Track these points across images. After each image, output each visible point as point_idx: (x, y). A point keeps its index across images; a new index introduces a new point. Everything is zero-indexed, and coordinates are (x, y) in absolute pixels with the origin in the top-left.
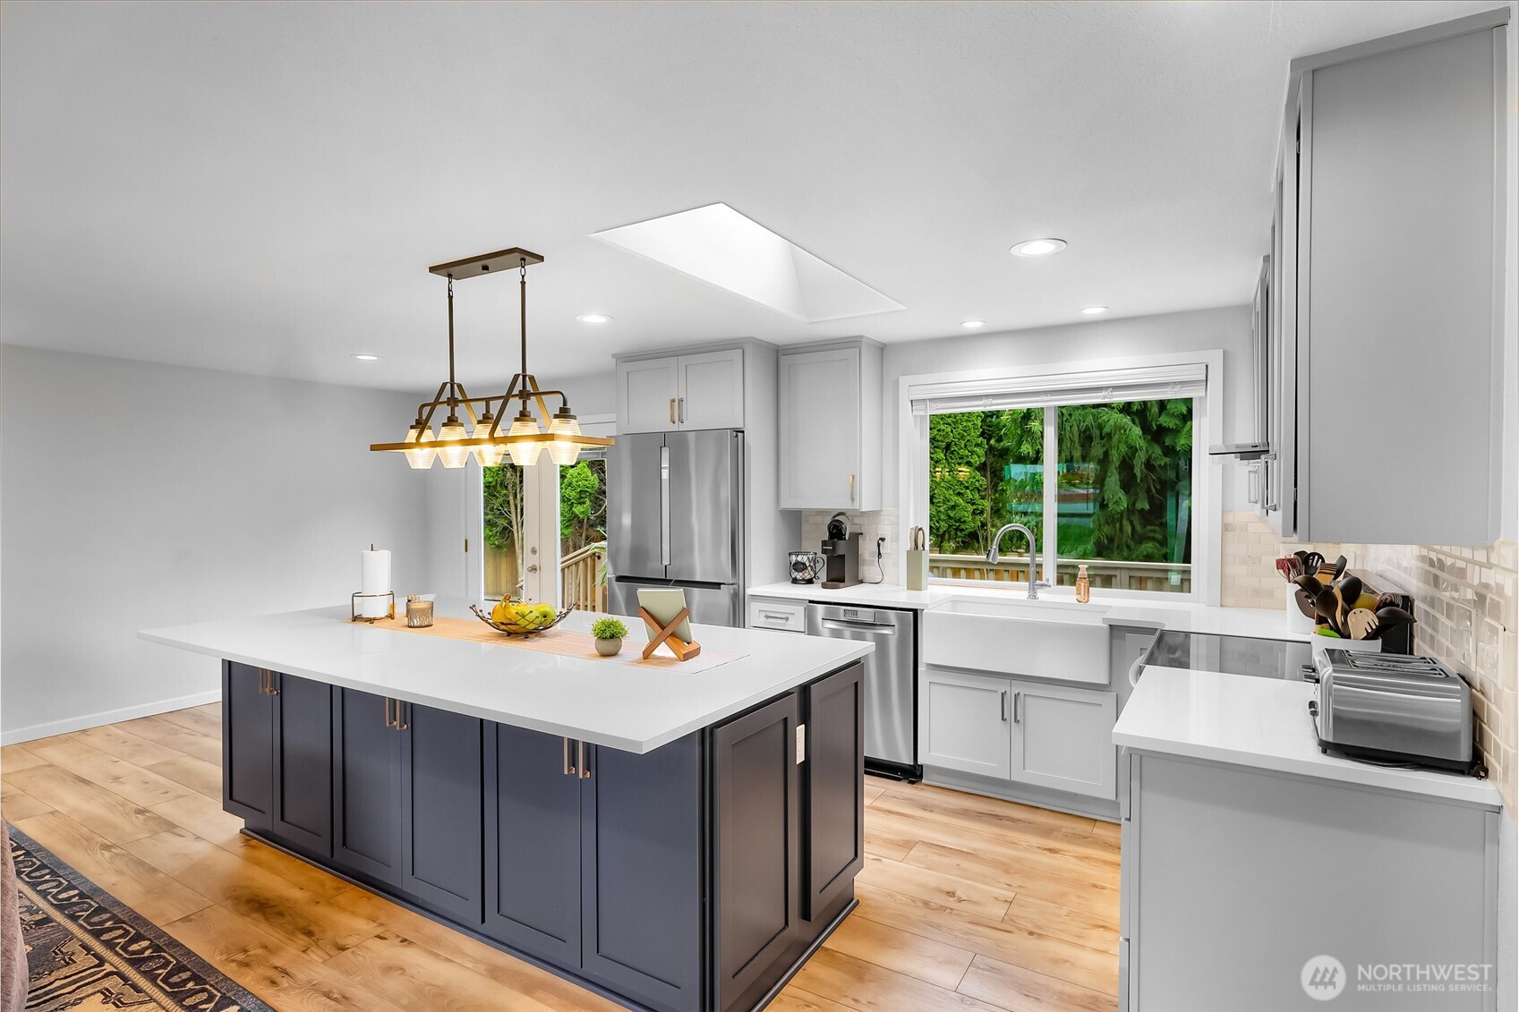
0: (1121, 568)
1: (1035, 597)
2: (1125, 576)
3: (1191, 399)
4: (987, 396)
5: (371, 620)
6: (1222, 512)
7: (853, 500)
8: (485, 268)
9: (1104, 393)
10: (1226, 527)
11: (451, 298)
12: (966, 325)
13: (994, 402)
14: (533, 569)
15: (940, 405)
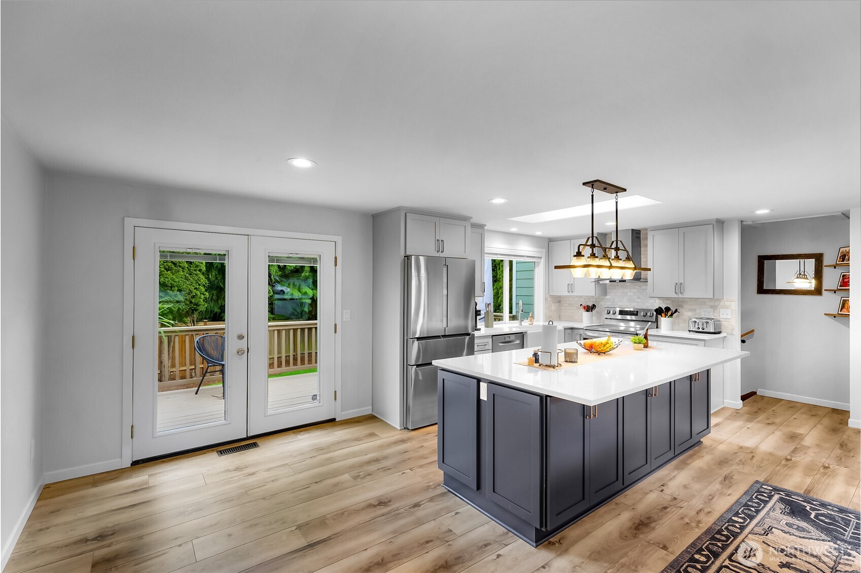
1: (521, 325)
3: (535, 262)
14: (241, 352)
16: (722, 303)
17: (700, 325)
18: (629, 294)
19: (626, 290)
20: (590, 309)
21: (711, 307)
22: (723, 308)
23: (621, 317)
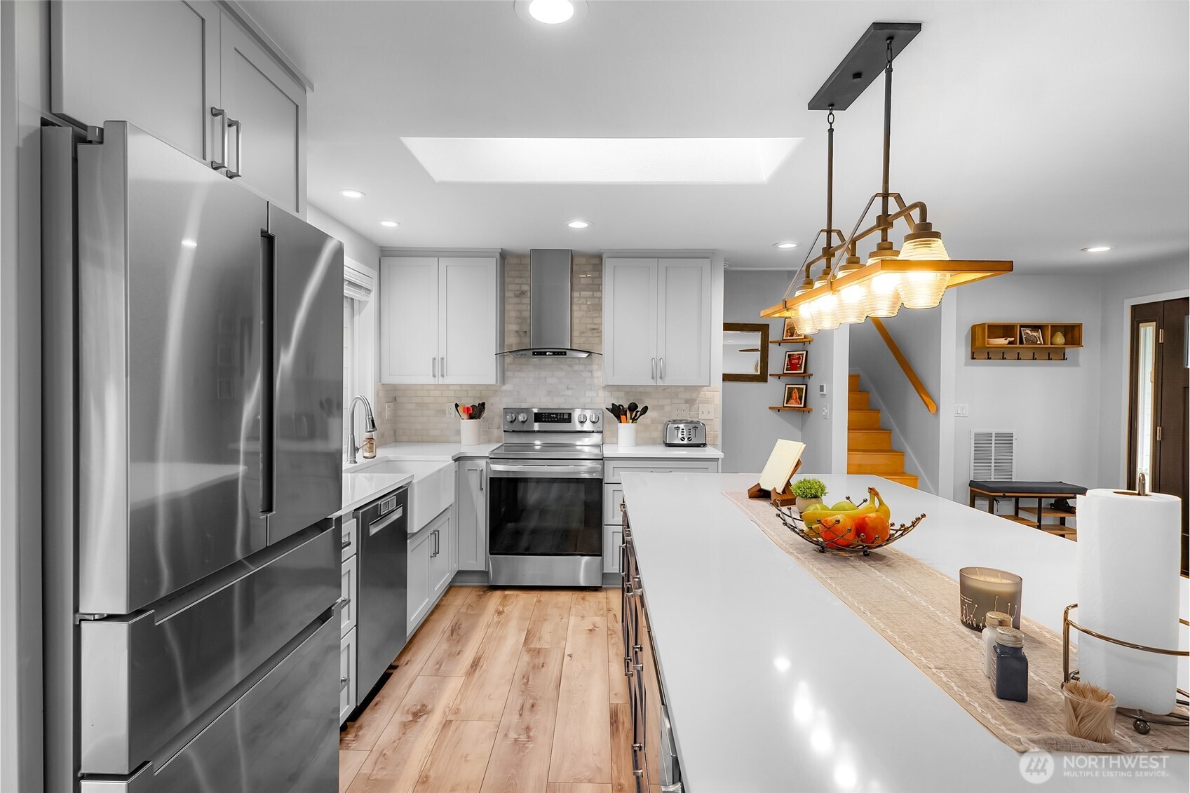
16: (702, 394)
17: (685, 433)
18: (550, 380)
19: (543, 374)
20: (476, 412)
21: (687, 401)
22: (703, 402)
23: (540, 426)
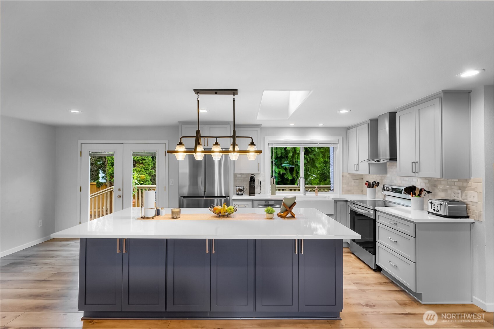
0: (287, 187)
1: (305, 195)
2: (288, 189)
3: (329, 147)
4: (289, 143)
5: (150, 218)
6: (342, 173)
7: (259, 170)
8: (216, 93)
9: (317, 144)
10: (342, 176)
11: (198, 101)
12: (290, 125)
13: (291, 145)
14: (119, 197)
15: (276, 145)
16: (470, 184)
17: (435, 207)
21: (460, 188)
22: (470, 189)
